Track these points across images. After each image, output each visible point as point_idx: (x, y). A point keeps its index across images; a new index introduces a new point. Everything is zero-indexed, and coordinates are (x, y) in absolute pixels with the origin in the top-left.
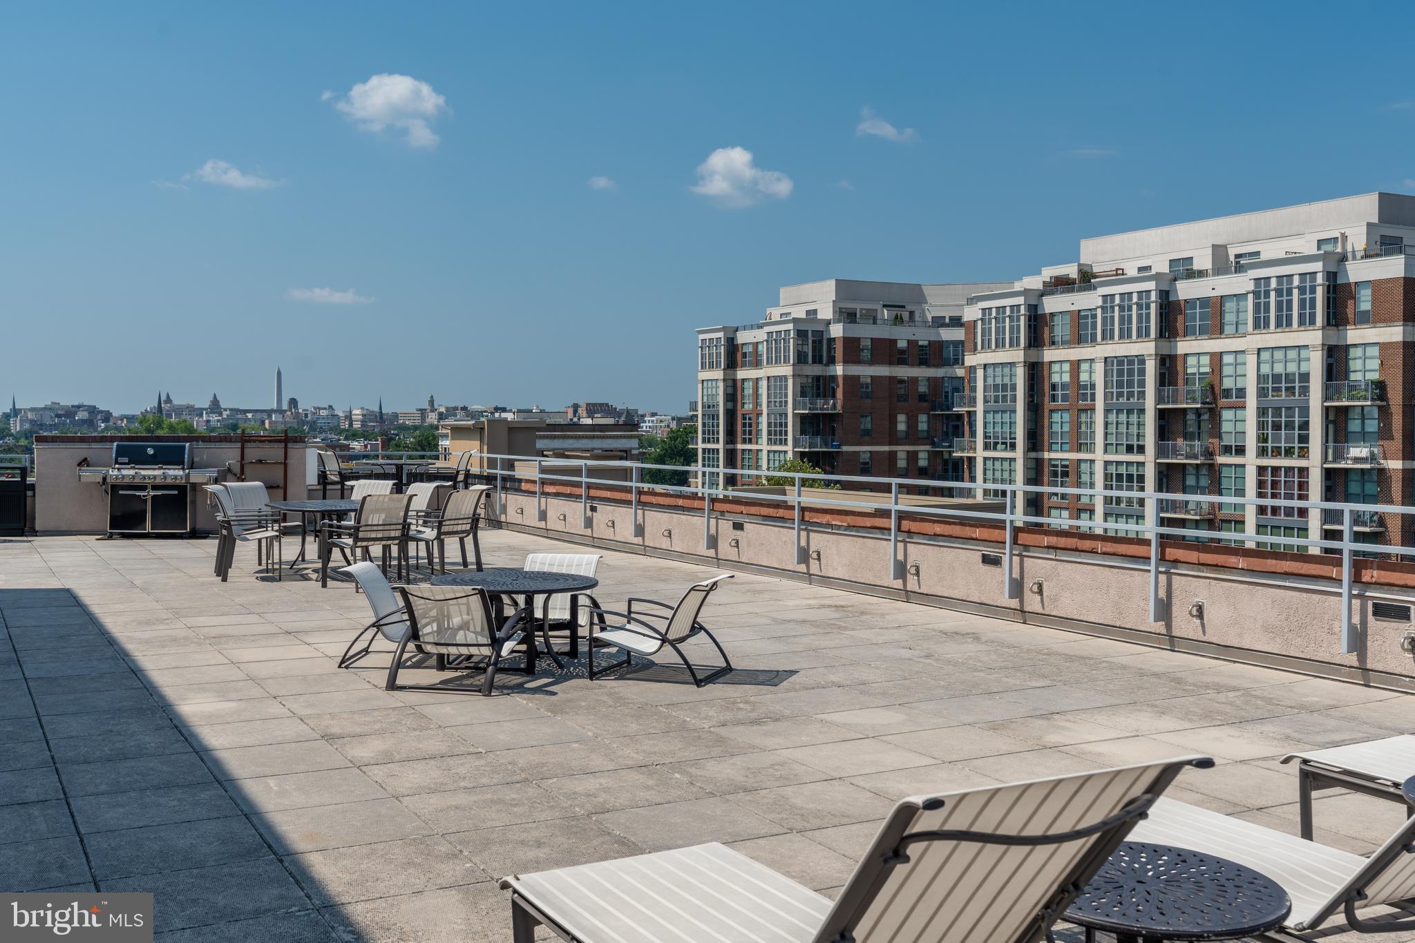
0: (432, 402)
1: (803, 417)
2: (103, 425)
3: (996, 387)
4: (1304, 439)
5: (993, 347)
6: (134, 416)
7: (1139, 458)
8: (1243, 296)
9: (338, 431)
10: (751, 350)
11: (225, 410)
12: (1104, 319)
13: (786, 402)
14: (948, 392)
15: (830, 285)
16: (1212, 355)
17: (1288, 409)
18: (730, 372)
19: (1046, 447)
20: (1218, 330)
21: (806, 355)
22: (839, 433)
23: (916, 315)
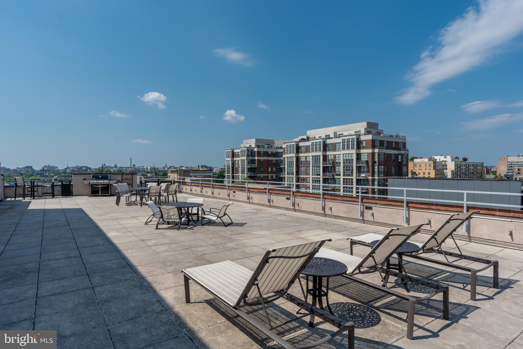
1: (248, 168)
2: (89, 171)
3: (289, 162)
4: (352, 173)
5: (289, 153)
6: (96, 168)
7: (319, 177)
8: (340, 143)
9: (145, 172)
10: (237, 154)
11: (118, 167)
12: (312, 147)
13: (245, 165)
14: (279, 163)
15: (254, 140)
16: (334, 155)
17: (349, 166)
18: (233, 158)
19: (300, 174)
20: (335, 150)
21: (249, 155)
22: (256, 172)
23: (273, 146)
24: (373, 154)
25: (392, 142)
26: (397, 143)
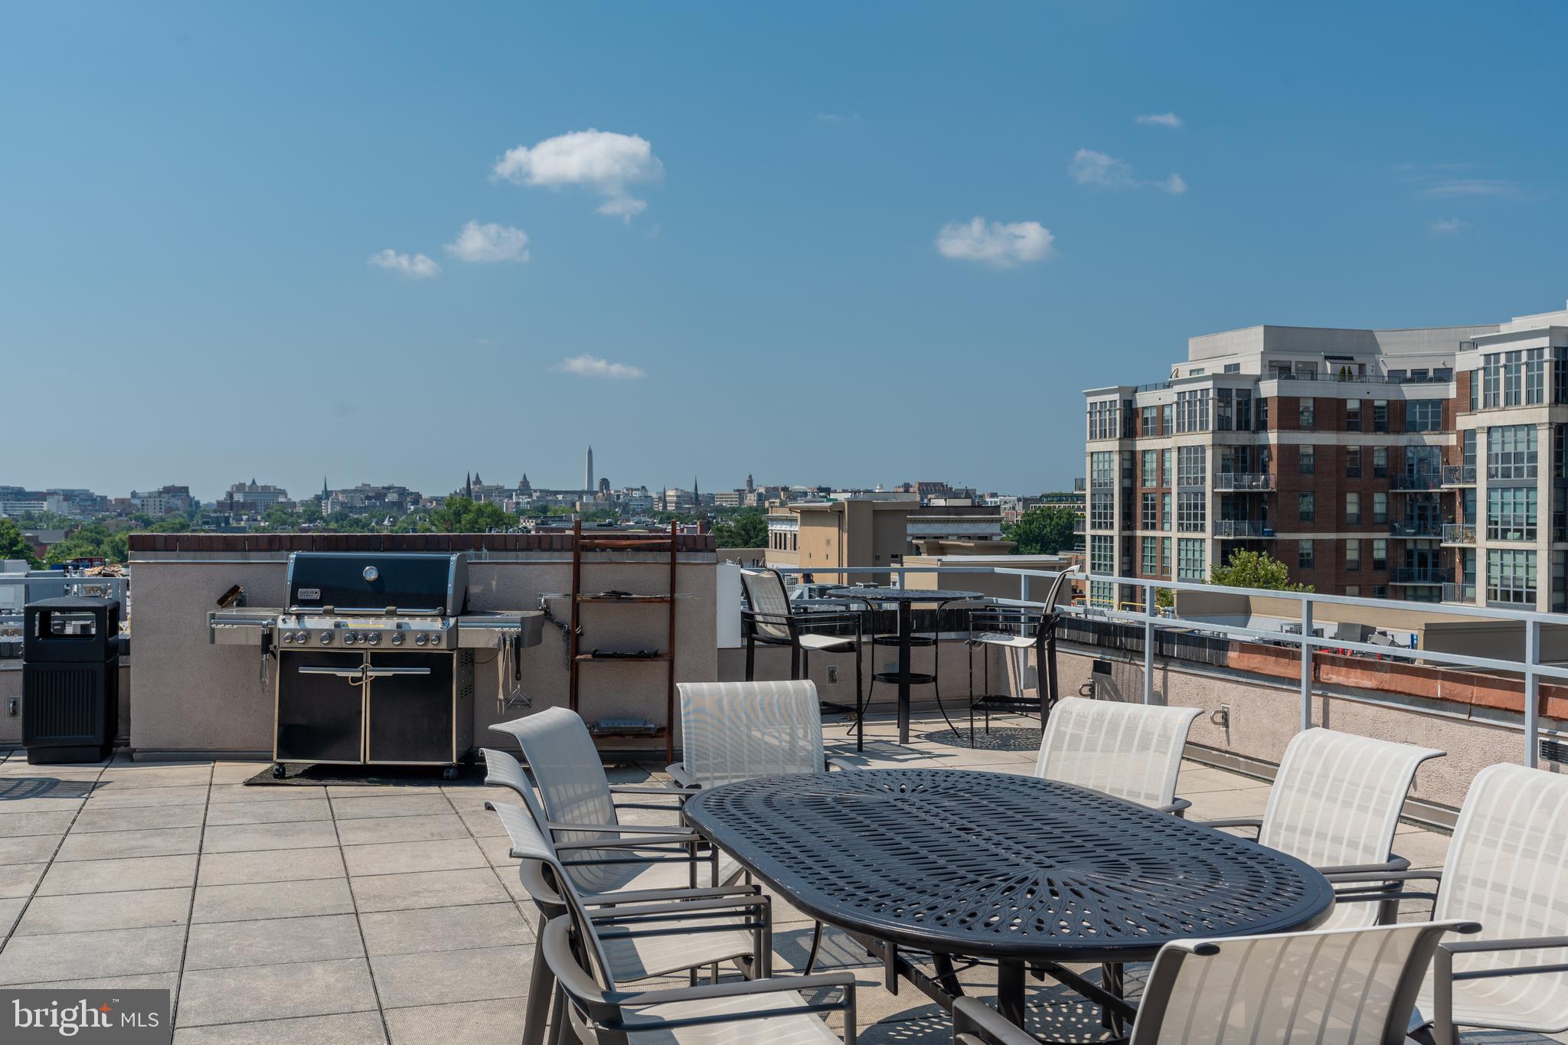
0: (750, 482)
1: (1225, 497)
2: (412, 507)
3: (1505, 458)
5: (1502, 404)
6: (443, 498)
9: (652, 514)
10: (1154, 414)
11: (535, 491)
13: (1203, 479)
14: (1412, 465)
15: (1258, 333)
18: (1127, 442)
21: (1229, 419)
22: (1272, 516)
23: (1369, 369)
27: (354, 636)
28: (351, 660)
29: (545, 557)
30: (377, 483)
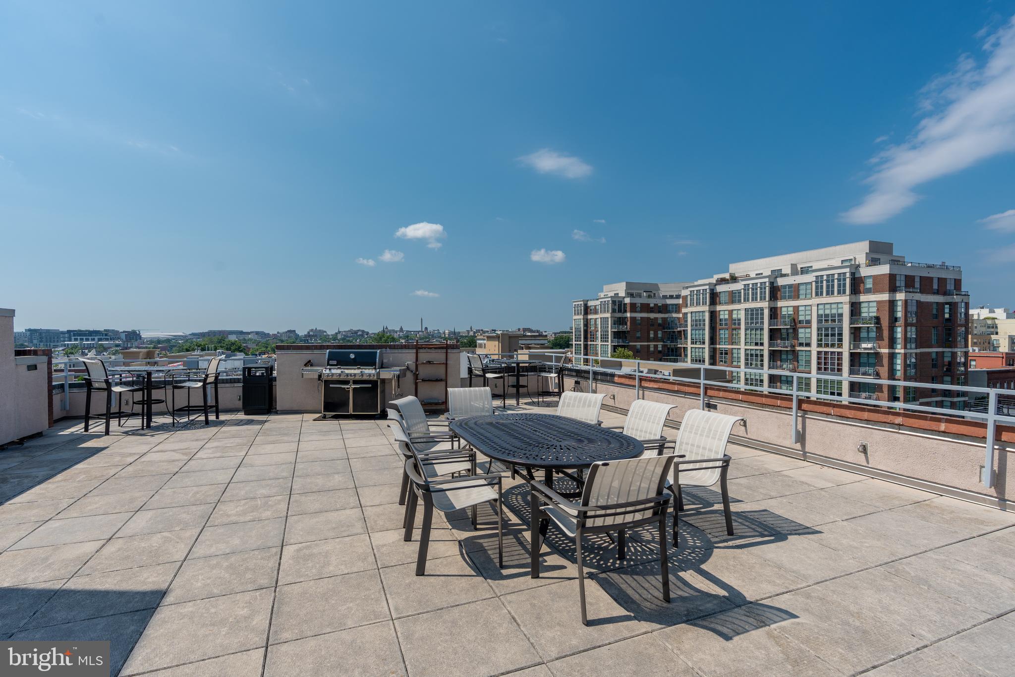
0: (471, 328)
1: (614, 332)
2: (366, 336)
3: (696, 321)
4: (840, 340)
5: (695, 305)
6: (376, 333)
7: (761, 348)
8: (811, 283)
9: (441, 338)
10: (593, 308)
11: (404, 331)
12: (745, 294)
13: (608, 327)
14: (669, 323)
15: (624, 284)
16: (794, 307)
17: (832, 328)
18: (585, 316)
19: (718, 343)
20: (797, 297)
21: (616, 309)
22: (628, 338)
23: (656, 294)
24: (892, 303)
25: (931, 279)
26: (942, 281)
27: (347, 375)
28: (346, 382)
29: (407, 351)
30: (355, 329)
